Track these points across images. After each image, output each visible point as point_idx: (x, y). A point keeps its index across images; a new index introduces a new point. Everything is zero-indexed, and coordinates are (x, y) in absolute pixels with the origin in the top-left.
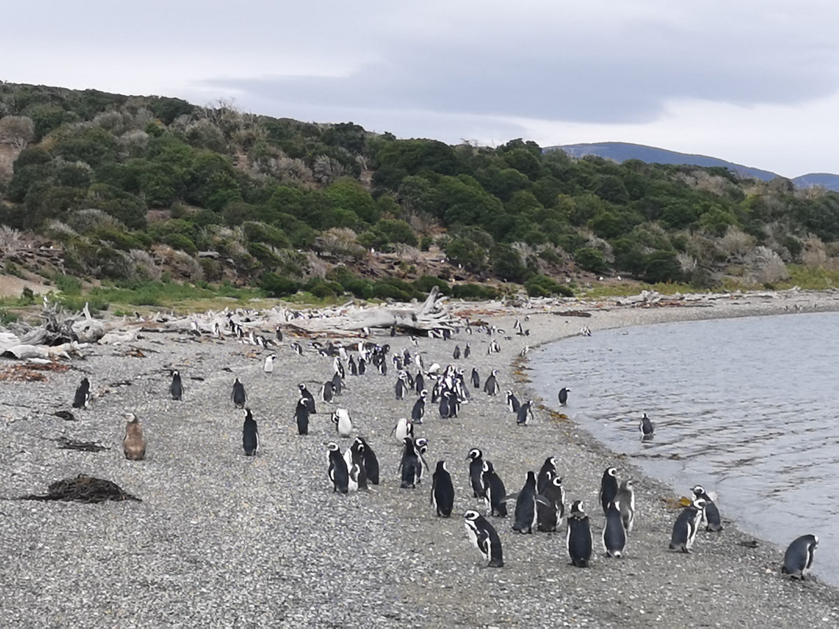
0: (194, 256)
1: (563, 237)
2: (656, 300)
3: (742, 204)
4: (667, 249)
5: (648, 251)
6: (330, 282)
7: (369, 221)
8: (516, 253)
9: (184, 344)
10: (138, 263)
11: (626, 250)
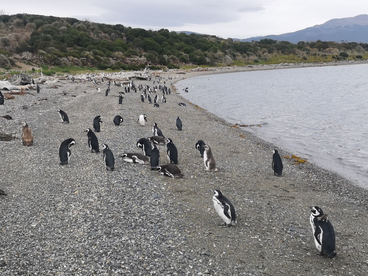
0: (79, 59)
1: (177, 53)
2: (201, 69)
4: (203, 56)
5: (198, 57)
6: (116, 66)
8: (164, 58)
10: (64, 61)
11: (192, 57)
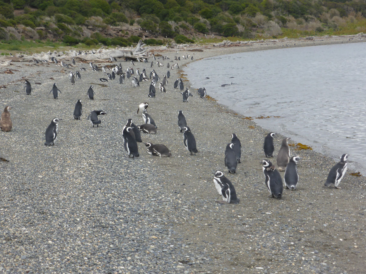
0: (34, 29)
1: (189, 18)
2: (229, 44)
3: (262, 3)
4: (232, 22)
5: (225, 24)
6: (92, 39)
7: (108, 13)
8: (170, 25)
9: (31, 67)
10: (11, 33)
11: (215, 23)
